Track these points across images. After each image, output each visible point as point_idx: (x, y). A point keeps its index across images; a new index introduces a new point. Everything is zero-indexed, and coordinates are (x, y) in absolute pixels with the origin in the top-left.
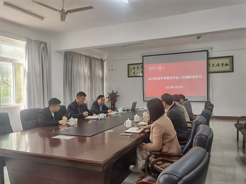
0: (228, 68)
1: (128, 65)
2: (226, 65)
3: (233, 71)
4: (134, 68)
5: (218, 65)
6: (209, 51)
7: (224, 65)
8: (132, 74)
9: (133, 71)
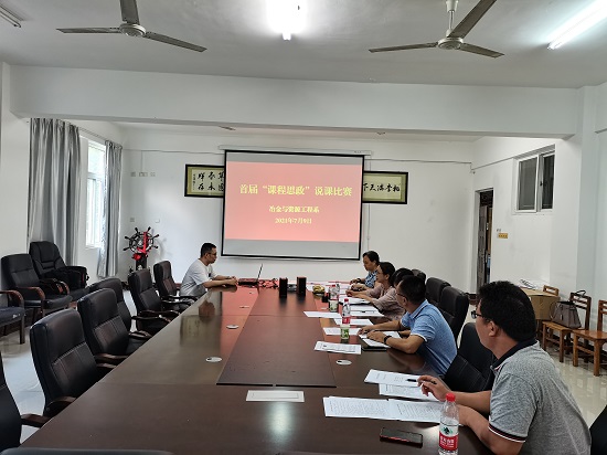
1: (187, 166)
2: (395, 189)
3: (405, 203)
4: (202, 176)
5: (382, 187)
6: (366, 157)
7: (392, 189)
8: (194, 189)
9: (198, 181)
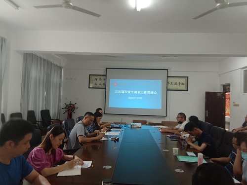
0: (183, 87)
1: (90, 75)
2: (182, 84)
3: (187, 90)
4: (96, 79)
5: (176, 84)
6: (169, 70)
7: (181, 84)
9: (95, 82)
